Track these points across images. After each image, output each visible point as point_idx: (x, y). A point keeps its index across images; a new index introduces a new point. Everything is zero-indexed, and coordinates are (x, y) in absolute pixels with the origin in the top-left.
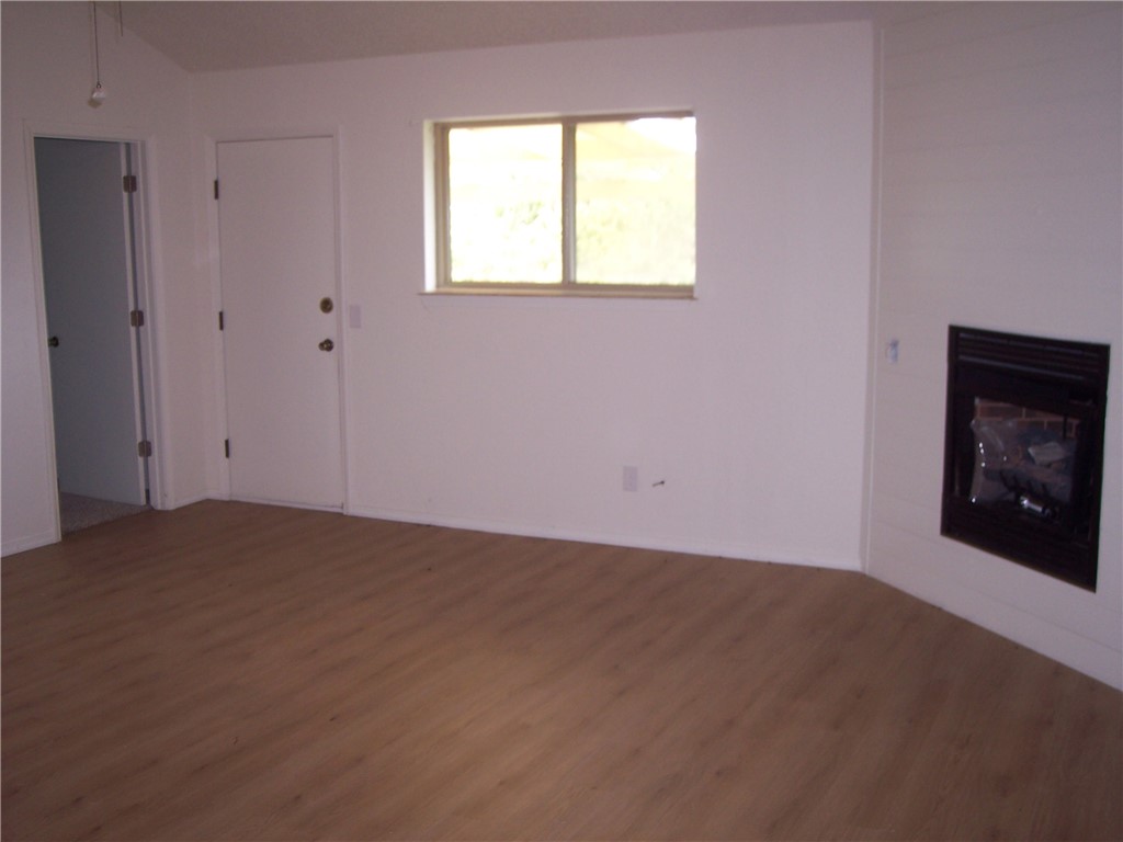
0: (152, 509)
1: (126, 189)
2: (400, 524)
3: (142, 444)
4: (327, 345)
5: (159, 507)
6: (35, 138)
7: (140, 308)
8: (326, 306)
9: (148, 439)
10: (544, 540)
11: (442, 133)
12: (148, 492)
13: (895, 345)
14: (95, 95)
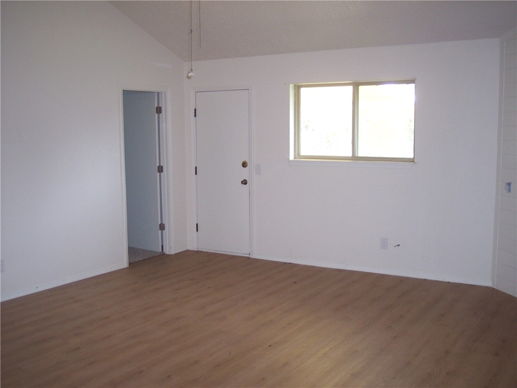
0: (164, 254)
1: (157, 113)
2: (277, 262)
3: (161, 225)
4: (244, 182)
5: (168, 253)
6: (123, 90)
7: (162, 165)
8: (244, 165)
9: (163, 223)
10: (344, 270)
11: (298, 89)
12: (162, 246)
13: (509, 184)
14: (189, 75)
